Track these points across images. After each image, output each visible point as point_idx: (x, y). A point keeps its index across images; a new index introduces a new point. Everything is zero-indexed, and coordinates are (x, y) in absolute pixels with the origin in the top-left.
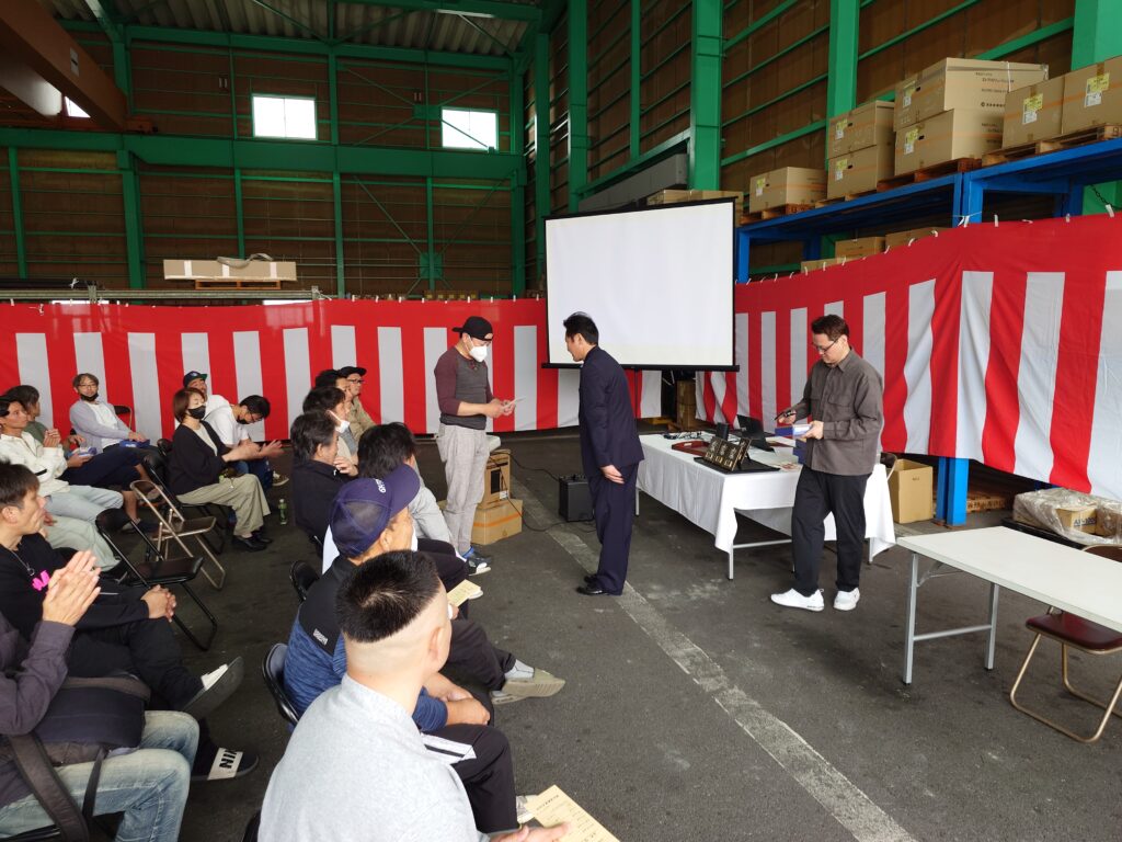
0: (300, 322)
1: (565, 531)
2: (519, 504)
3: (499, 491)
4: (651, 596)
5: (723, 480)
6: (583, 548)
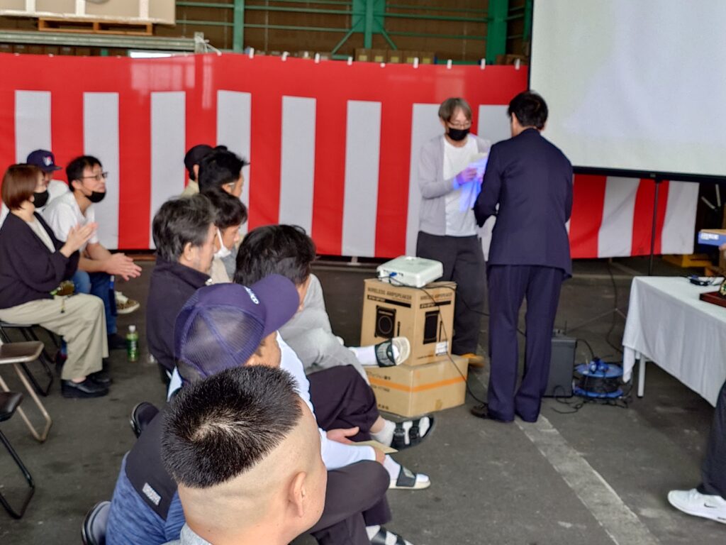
0: (177, 82)
2: (462, 362)
3: (435, 341)
4: (645, 512)
6: (550, 436)
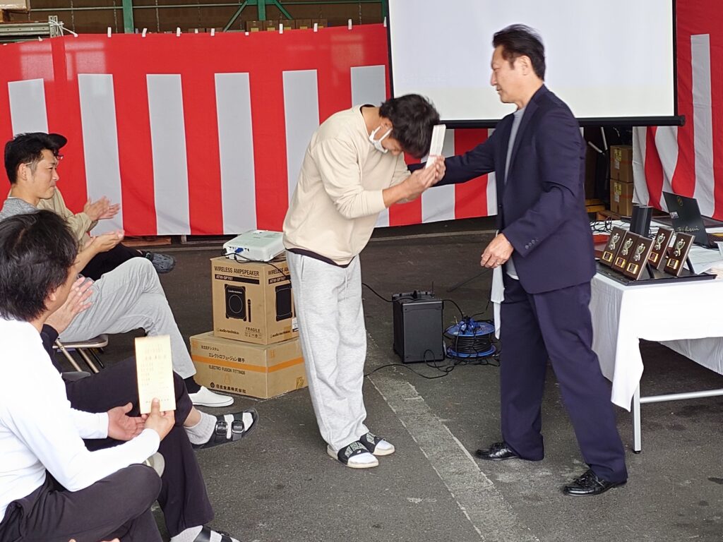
1: (398, 377)
4: (502, 478)
5: (620, 294)
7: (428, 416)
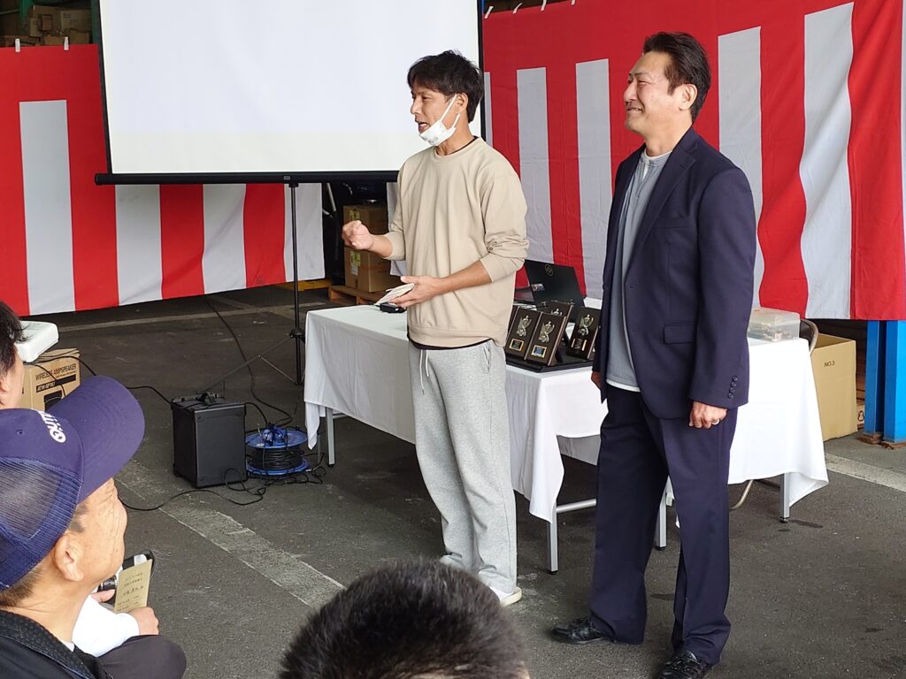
5: (534, 383)
7: (273, 553)
